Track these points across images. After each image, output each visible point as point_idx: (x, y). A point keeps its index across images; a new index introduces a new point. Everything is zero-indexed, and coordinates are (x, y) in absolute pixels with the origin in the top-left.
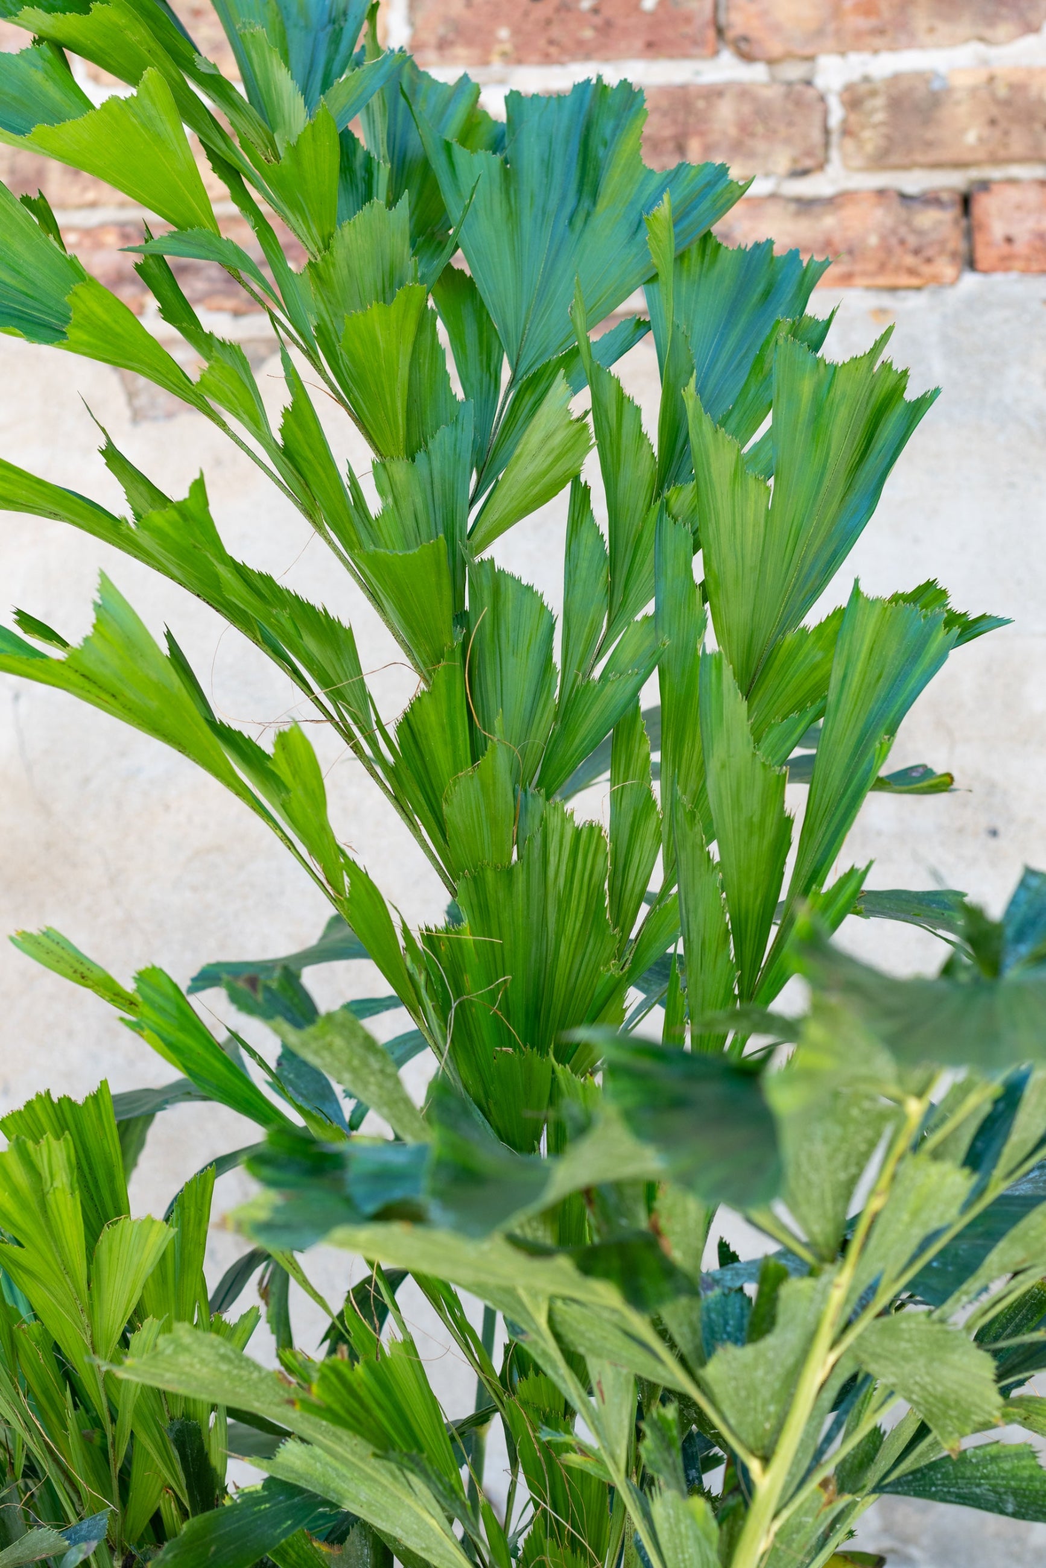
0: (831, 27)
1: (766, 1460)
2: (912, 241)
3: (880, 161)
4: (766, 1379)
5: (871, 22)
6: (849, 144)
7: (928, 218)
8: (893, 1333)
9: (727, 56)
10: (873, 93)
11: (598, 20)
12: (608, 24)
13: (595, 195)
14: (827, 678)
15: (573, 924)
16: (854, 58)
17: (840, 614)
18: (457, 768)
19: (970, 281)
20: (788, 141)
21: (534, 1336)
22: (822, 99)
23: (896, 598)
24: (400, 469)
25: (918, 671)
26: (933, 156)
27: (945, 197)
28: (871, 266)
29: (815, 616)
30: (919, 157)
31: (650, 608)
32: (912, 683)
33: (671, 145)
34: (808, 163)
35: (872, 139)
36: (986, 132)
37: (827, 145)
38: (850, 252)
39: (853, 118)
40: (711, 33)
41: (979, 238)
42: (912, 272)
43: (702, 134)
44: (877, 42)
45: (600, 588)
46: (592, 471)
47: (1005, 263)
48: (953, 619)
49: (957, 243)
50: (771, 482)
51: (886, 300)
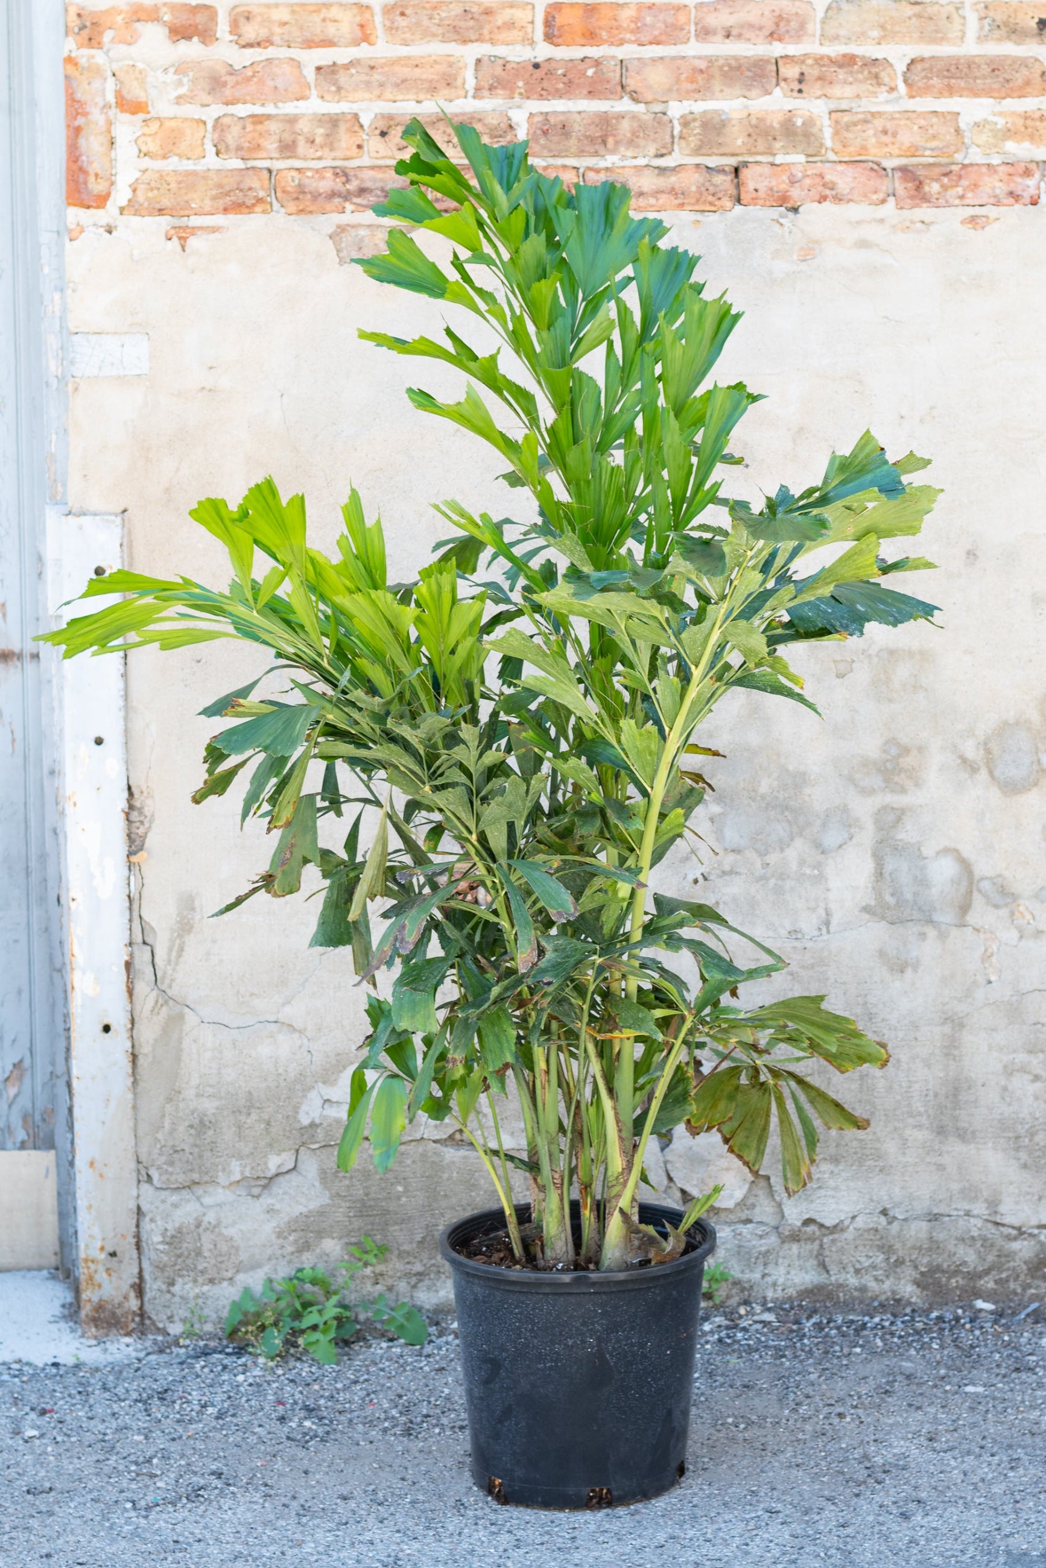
0: (675, 88)
1: (697, 666)
2: (712, 189)
3: (697, 151)
4: (700, 637)
5: (695, 86)
6: (683, 142)
7: (719, 179)
8: (736, 626)
9: (626, 99)
10: (695, 120)
11: (565, 79)
12: (570, 82)
13: (612, 228)
14: (705, 414)
15: (611, 501)
16: (685, 102)
17: (709, 392)
18: (569, 447)
19: (738, 208)
20: (654, 140)
21: (618, 633)
22: (671, 121)
23: (729, 387)
24: (545, 334)
25: (737, 414)
26: (723, 150)
27: (727, 169)
28: (693, 201)
29: (699, 392)
30: (716, 151)
31: (638, 386)
32: (735, 418)
33: (600, 140)
34: (664, 151)
35: (693, 141)
36: (746, 140)
37: (673, 142)
38: (683, 194)
39: (685, 131)
40: (619, 88)
41: (742, 189)
42: (711, 204)
43: (615, 136)
44: (696, 96)
45: (618, 378)
46: (616, 336)
47: (754, 201)
48: (749, 396)
49: (732, 191)
50: (683, 341)
51: (699, 217)
